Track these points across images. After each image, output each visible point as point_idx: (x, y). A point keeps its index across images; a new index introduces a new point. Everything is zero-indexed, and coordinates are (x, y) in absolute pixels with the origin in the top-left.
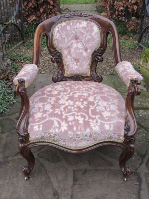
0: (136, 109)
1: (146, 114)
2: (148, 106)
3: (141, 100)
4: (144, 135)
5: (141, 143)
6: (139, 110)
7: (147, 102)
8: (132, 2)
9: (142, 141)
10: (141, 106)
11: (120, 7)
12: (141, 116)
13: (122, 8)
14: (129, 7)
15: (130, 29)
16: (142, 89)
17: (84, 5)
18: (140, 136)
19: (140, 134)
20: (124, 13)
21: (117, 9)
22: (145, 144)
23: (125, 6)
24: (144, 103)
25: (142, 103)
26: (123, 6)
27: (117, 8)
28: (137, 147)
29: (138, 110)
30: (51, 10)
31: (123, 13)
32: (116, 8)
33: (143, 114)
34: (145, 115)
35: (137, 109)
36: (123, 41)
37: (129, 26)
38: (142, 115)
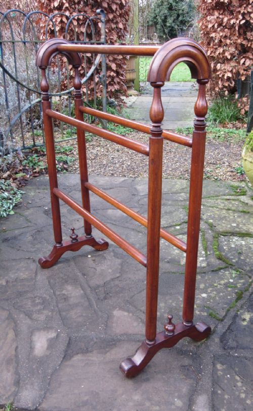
0: (227, 234)
1: (243, 243)
2: (251, 230)
3: (239, 220)
4: (231, 281)
5: (221, 294)
6: (231, 237)
7: (251, 223)
8: (245, 63)
9: (223, 292)
10: (238, 230)
11: (225, 72)
12: (233, 246)
13: (230, 75)
14: (241, 73)
15: (244, 110)
16: (246, 202)
17: (183, 82)
18: (222, 282)
19: (223, 279)
20: (233, 83)
21: (220, 76)
22: (229, 297)
23: (234, 71)
24: (244, 225)
25: (241, 226)
26: (231, 71)
27: (222, 75)
28: (211, 302)
29: (231, 235)
30: (113, 78)
31: (231, 83)
32: (220, 74)
33: (238, 243)
34: (241, 245)
35: (229, 234)
36: (231, 130)
37: (241, 105)
38: (236, 245)
